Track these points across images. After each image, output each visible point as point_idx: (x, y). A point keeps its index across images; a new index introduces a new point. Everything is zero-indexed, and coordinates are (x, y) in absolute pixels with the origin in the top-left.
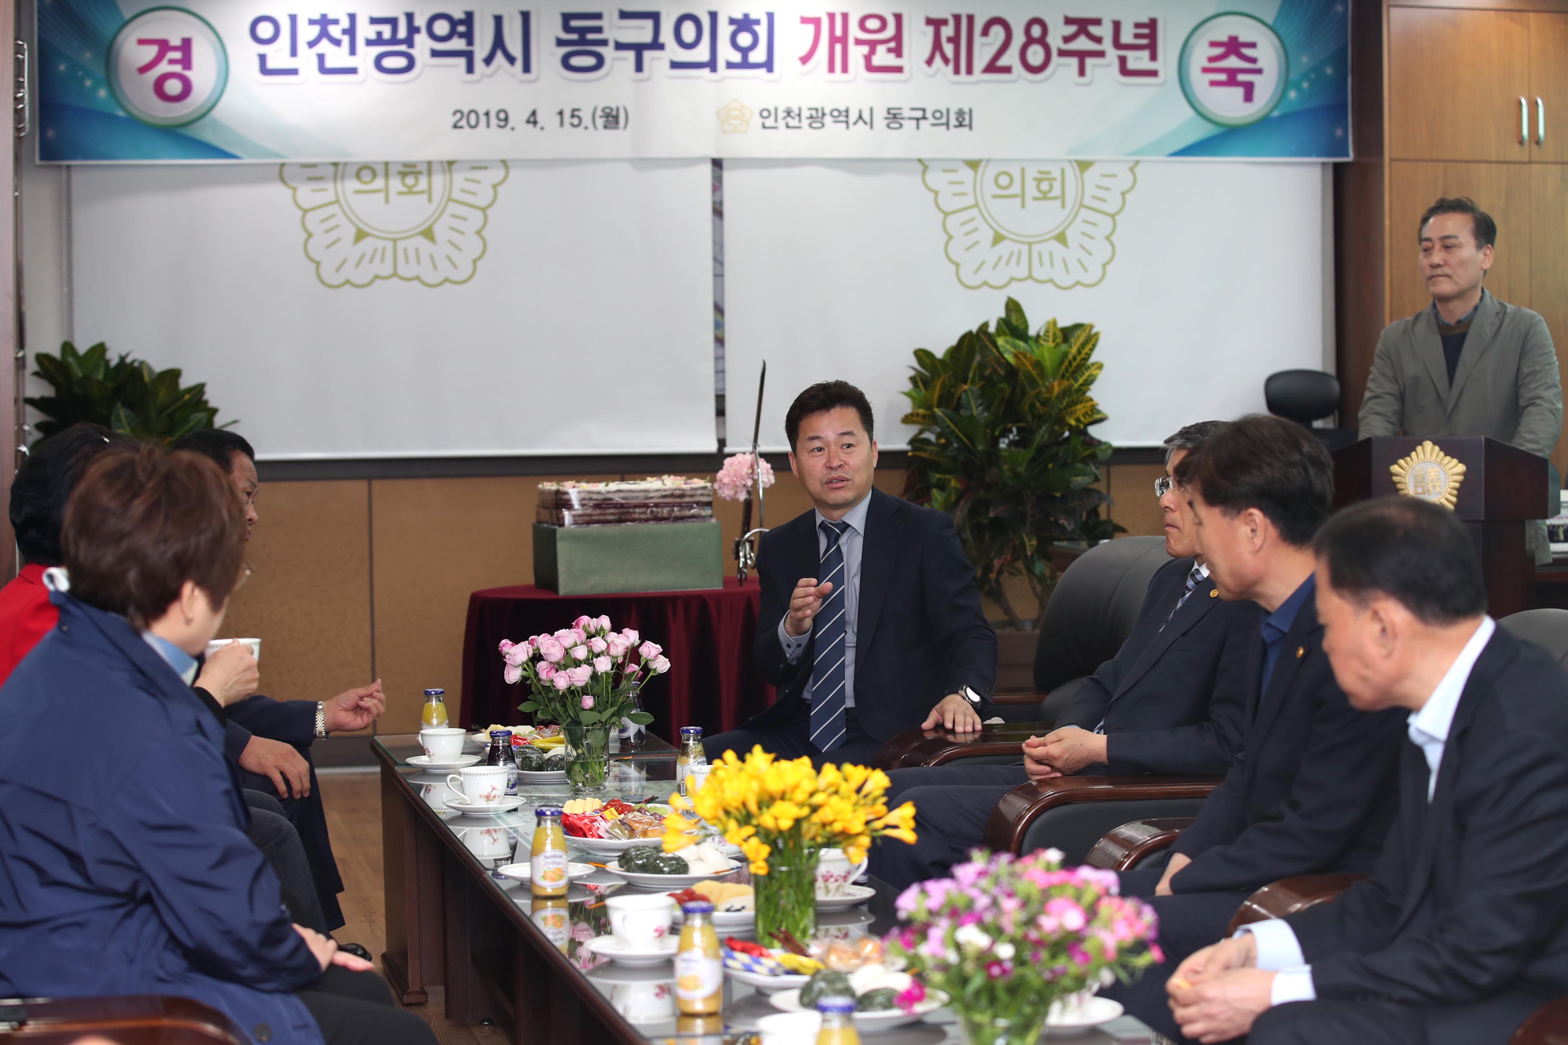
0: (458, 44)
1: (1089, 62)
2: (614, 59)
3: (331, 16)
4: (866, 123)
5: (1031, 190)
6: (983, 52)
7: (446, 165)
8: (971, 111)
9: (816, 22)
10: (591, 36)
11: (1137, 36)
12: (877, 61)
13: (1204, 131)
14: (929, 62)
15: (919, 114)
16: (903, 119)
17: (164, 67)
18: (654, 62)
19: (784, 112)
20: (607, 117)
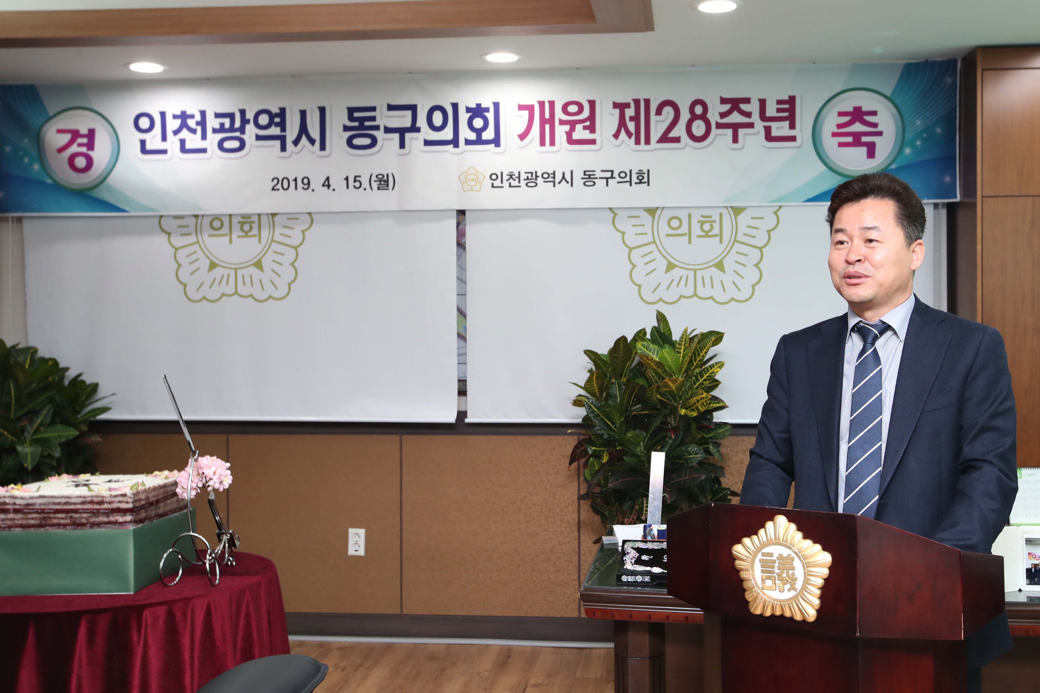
0: (275, 131)
1: (741, 132)
2: (384, 139)
3: (189, 113)
4: (568, 182)
5: (696, 230)
6: (658, 127)
7: (270, 217)
8: (648, 171)
9: (530, 108)
10: (367, 124)
11: (779, 110)
12: (576, 136)
13: (834, 181)
14: (616, 136)
15: (609, 175)
16: (596, 178)
17: (74, 149)
18: (413, 141)
19: (508, 175)
20: (380, 181)
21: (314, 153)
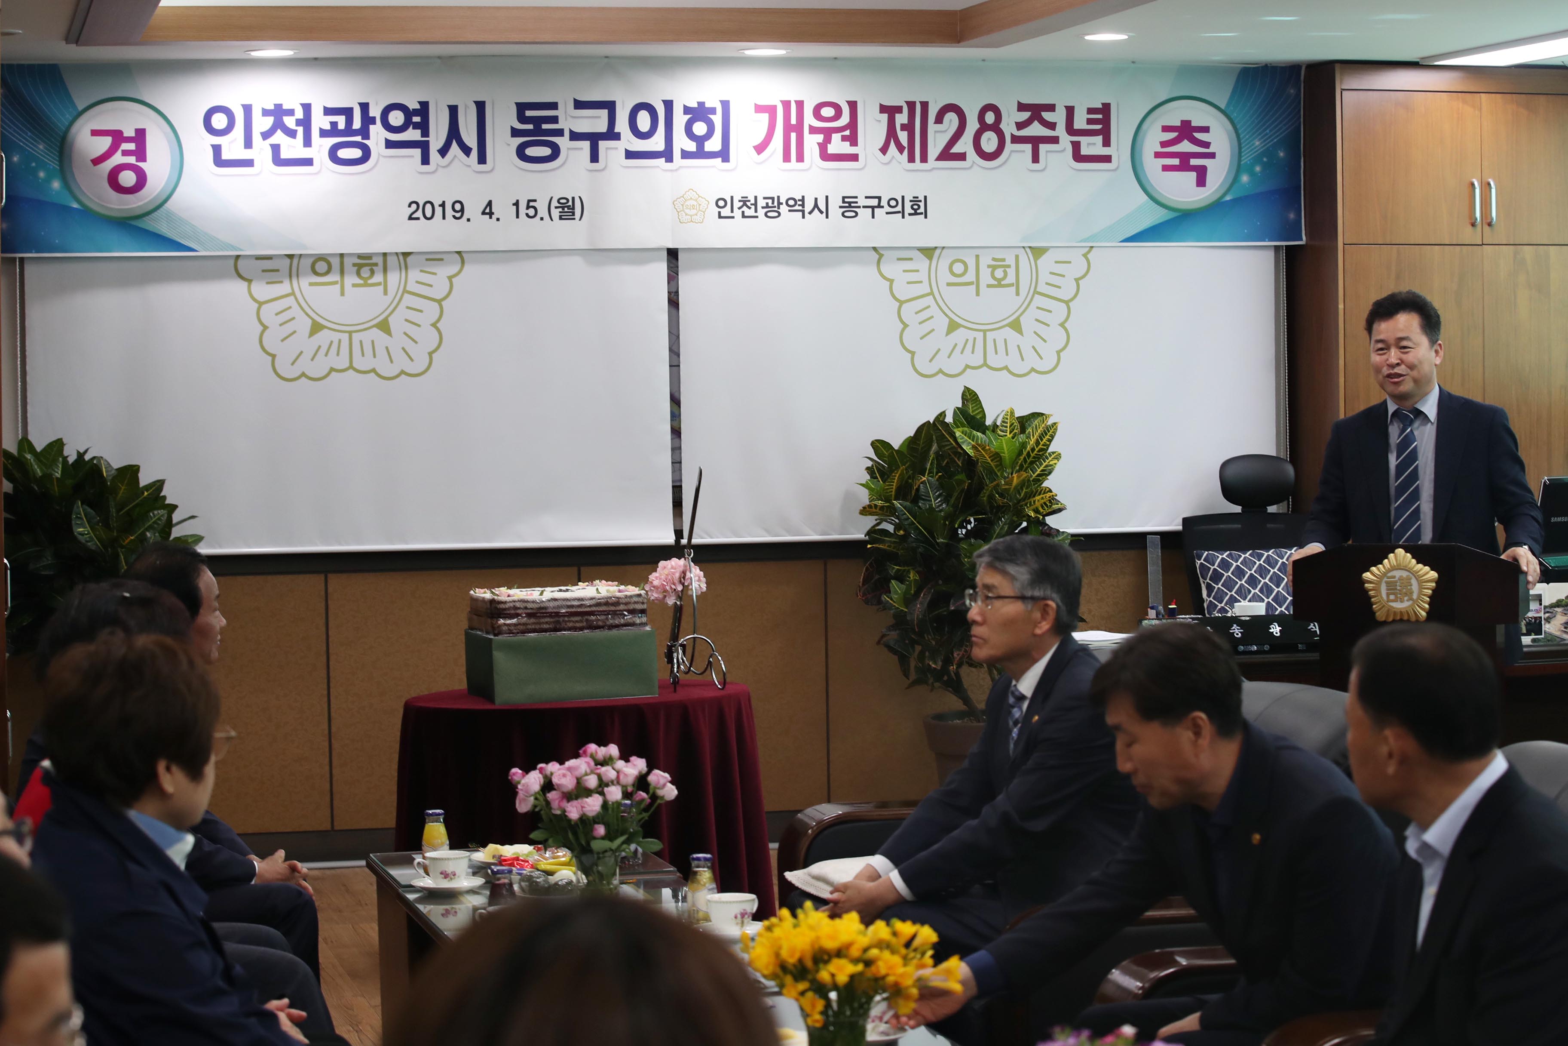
0: (413, 135)
1: (1043, 148)
2: (569, 149)
3: (286, 107)
4: (821, 212)
5: (986, 277)
6: (938, 139)
7: (401, 257)
8: (925, 197)
9: (771, 110)
10: (545, 126)
11: (1090, 121)
12: (832, 149)
13: (1158, 216)
14: (884, 150)
15: (875, 202)
16: (859, 207)
17: (118, 159)
18: (610, 152)
19: (740, 201)
20: (563, 208)
21: (469, 166)
